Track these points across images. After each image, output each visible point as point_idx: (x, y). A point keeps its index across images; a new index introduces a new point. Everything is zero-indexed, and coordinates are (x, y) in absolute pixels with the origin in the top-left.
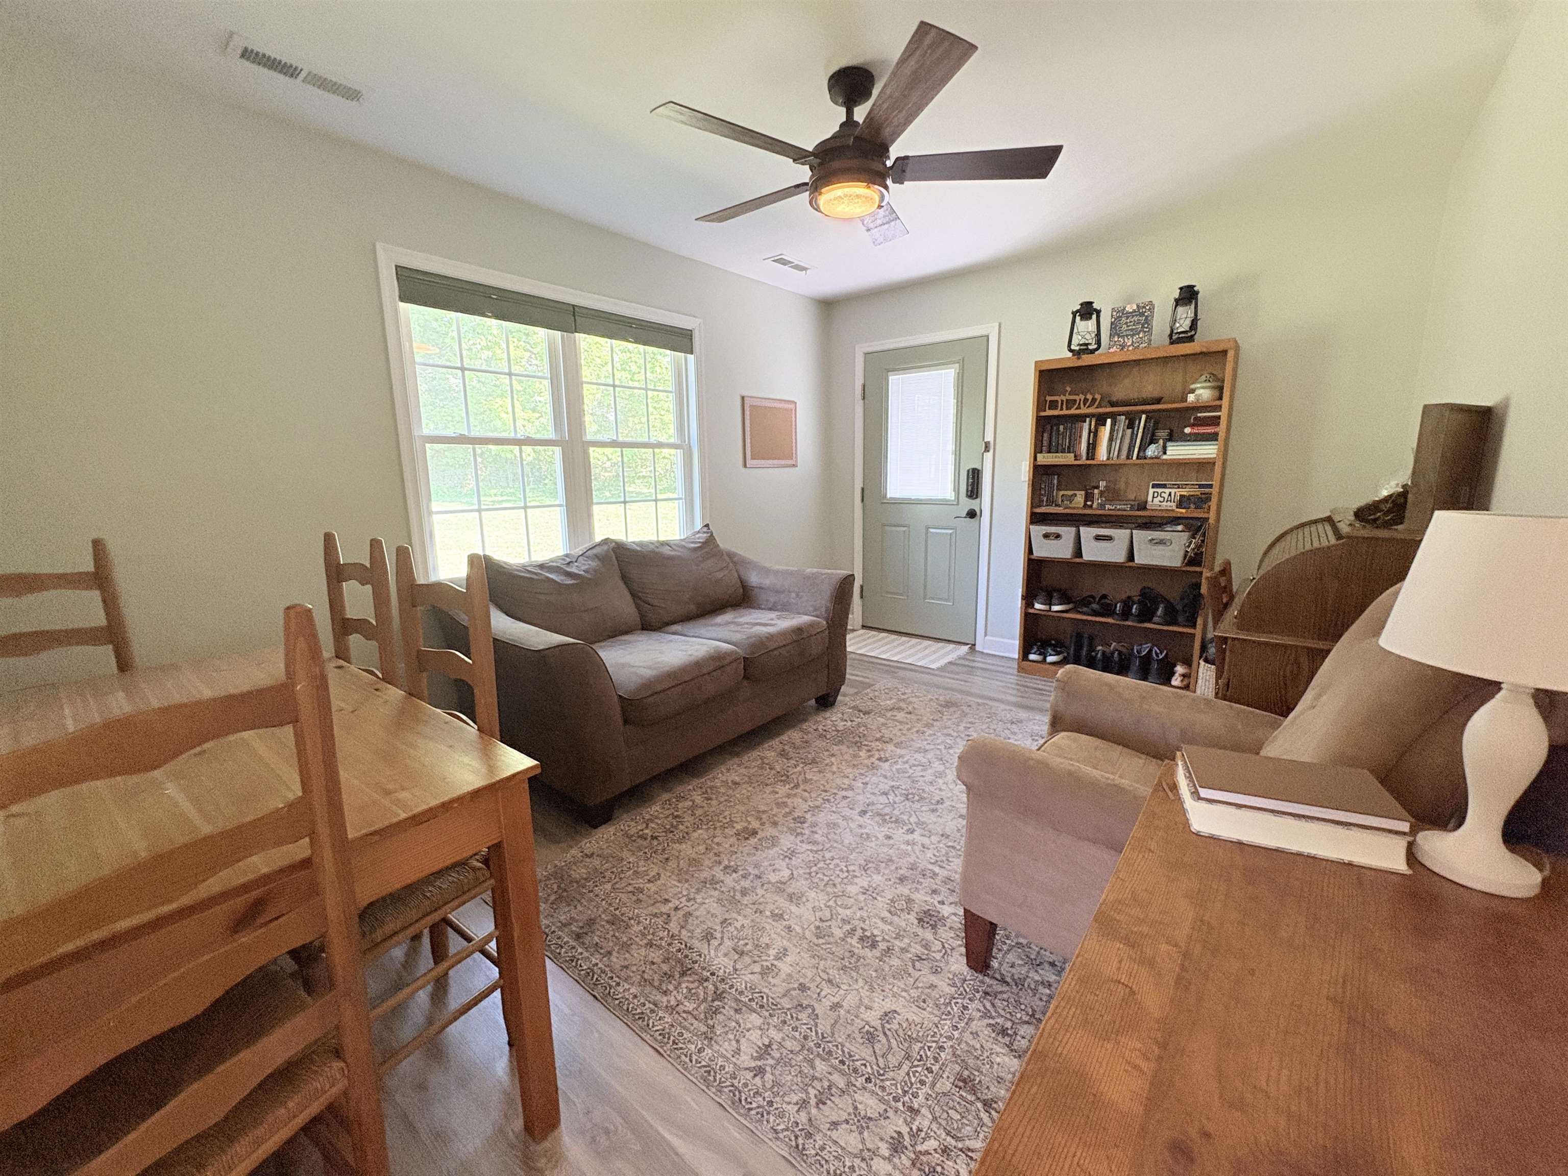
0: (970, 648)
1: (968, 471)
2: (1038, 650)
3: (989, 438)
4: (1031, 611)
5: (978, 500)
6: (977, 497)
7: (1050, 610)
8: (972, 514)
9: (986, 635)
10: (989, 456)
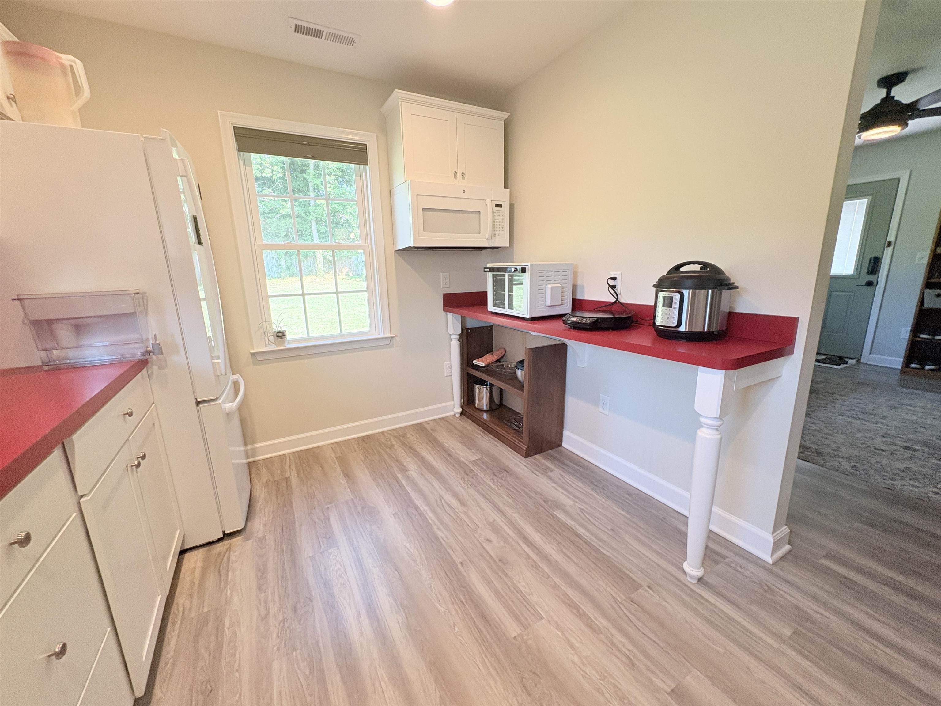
0: (857, 361)
1: (870, 259)
2: (918, 362)
3: (891, 237)
4: (917, 339)
5: (876, 276)
6: (875, 274)
7: (933, 339)
8: (870, 284)
9: (870, 354)
10: (890, 249)
